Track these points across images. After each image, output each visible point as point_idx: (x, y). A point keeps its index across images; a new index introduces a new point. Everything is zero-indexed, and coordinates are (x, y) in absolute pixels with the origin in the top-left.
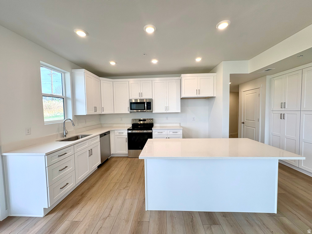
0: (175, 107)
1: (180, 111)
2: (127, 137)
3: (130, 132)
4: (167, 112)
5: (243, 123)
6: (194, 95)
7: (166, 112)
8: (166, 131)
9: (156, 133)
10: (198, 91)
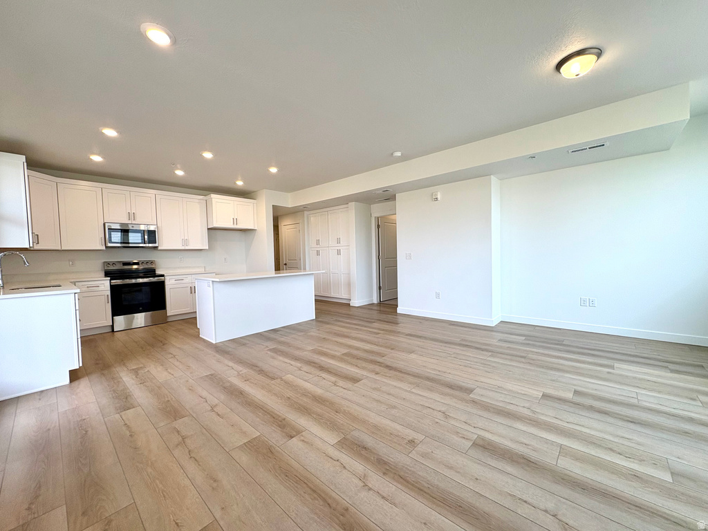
0: (199, 240)
1: (207, 248)
2: (109, 293)
3: (115, 282)
4: (187, 248)
5: (286, 264)
6: (230, 225)
7: (183, 248)
8: (189, 277)
9: (173, 281)
10: (235, 221)
